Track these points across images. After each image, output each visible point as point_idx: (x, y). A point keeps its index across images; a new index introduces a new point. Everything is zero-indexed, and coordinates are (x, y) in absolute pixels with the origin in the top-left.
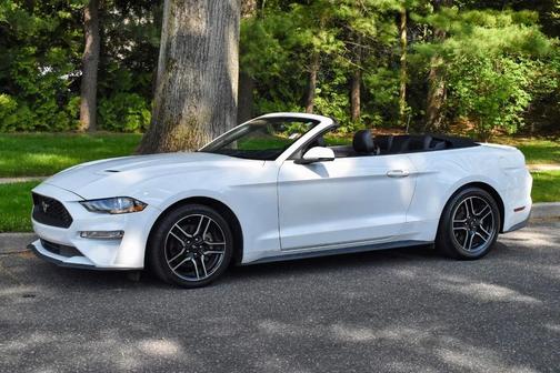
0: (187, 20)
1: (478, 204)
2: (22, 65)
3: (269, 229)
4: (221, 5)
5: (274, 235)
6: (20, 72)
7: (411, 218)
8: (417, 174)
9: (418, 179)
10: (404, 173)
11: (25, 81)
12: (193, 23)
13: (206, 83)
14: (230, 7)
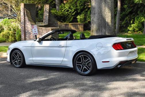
3: (30, 57)
8: (66, 47)
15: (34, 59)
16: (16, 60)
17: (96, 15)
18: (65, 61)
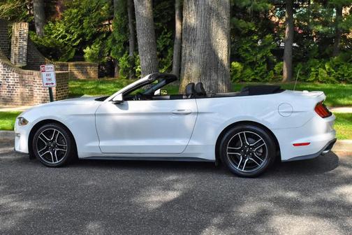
2: (245, 47)
5: (96, 144)
6: (244, 50)
8: (198, 113)
10: (186, 111)
11: (247, 54)
14: (211, 9)
15: (102, 144)
16: (47, 149)
17: (199, 43)
18: (193, 147)
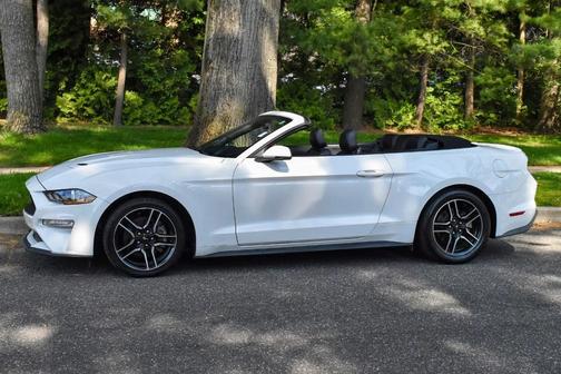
0: (221, 24)
1: (464, 208)
3: (226, 224)
4: (254, 8)
5: (230, 230)
7: (384, 219)
8: (393, 175)
9: (394, 179)
10: (378, 173)
12: (227, 26)
13: (239, 81)
14: (264, 10)
15: (241, 229)
16: (135, 246)
